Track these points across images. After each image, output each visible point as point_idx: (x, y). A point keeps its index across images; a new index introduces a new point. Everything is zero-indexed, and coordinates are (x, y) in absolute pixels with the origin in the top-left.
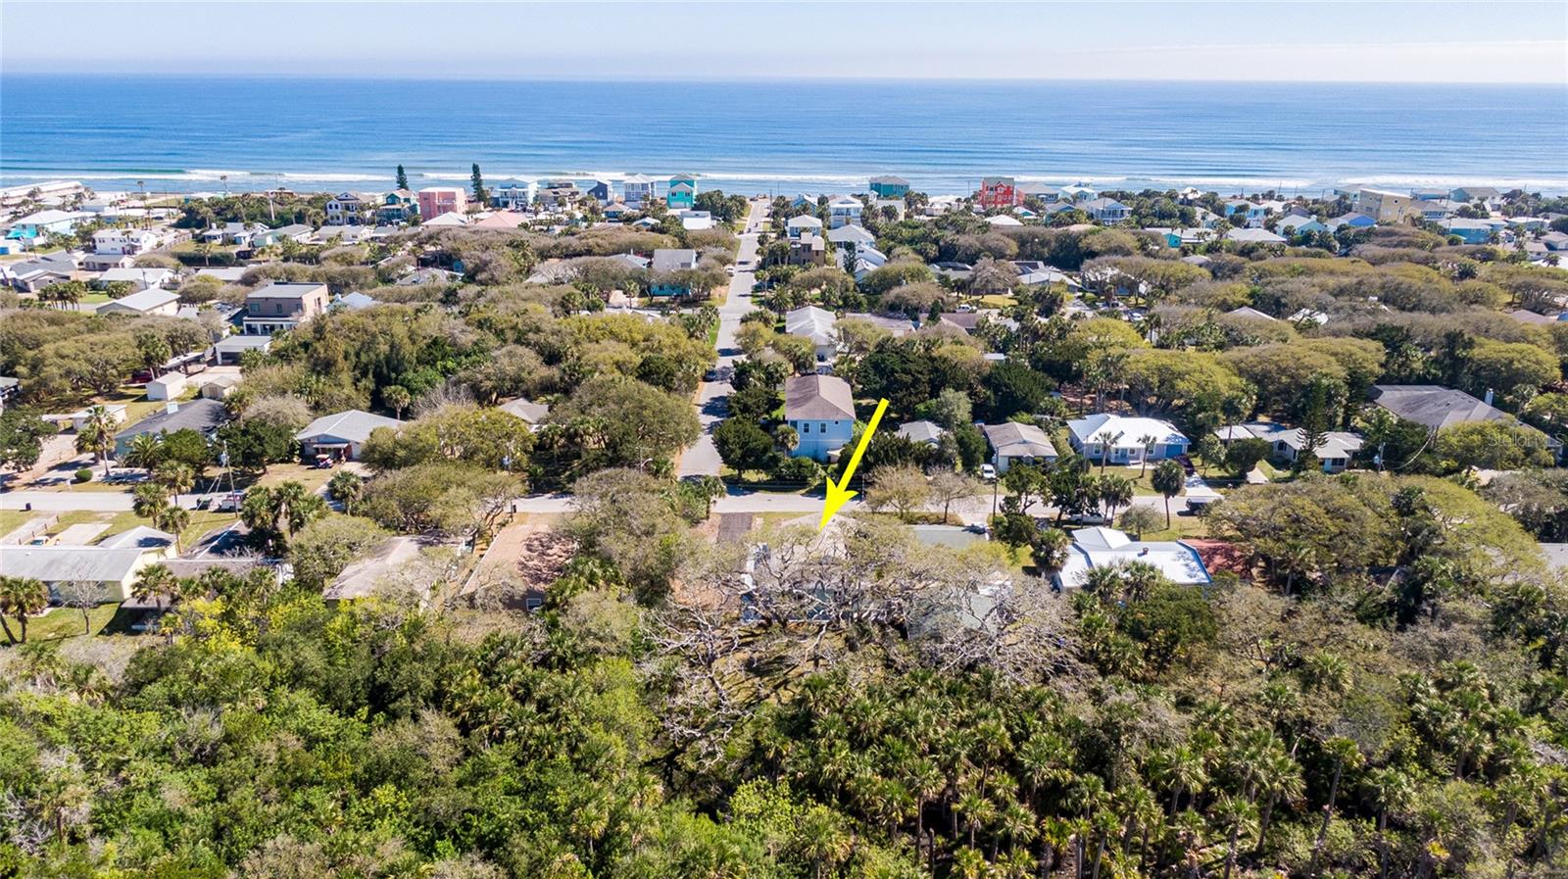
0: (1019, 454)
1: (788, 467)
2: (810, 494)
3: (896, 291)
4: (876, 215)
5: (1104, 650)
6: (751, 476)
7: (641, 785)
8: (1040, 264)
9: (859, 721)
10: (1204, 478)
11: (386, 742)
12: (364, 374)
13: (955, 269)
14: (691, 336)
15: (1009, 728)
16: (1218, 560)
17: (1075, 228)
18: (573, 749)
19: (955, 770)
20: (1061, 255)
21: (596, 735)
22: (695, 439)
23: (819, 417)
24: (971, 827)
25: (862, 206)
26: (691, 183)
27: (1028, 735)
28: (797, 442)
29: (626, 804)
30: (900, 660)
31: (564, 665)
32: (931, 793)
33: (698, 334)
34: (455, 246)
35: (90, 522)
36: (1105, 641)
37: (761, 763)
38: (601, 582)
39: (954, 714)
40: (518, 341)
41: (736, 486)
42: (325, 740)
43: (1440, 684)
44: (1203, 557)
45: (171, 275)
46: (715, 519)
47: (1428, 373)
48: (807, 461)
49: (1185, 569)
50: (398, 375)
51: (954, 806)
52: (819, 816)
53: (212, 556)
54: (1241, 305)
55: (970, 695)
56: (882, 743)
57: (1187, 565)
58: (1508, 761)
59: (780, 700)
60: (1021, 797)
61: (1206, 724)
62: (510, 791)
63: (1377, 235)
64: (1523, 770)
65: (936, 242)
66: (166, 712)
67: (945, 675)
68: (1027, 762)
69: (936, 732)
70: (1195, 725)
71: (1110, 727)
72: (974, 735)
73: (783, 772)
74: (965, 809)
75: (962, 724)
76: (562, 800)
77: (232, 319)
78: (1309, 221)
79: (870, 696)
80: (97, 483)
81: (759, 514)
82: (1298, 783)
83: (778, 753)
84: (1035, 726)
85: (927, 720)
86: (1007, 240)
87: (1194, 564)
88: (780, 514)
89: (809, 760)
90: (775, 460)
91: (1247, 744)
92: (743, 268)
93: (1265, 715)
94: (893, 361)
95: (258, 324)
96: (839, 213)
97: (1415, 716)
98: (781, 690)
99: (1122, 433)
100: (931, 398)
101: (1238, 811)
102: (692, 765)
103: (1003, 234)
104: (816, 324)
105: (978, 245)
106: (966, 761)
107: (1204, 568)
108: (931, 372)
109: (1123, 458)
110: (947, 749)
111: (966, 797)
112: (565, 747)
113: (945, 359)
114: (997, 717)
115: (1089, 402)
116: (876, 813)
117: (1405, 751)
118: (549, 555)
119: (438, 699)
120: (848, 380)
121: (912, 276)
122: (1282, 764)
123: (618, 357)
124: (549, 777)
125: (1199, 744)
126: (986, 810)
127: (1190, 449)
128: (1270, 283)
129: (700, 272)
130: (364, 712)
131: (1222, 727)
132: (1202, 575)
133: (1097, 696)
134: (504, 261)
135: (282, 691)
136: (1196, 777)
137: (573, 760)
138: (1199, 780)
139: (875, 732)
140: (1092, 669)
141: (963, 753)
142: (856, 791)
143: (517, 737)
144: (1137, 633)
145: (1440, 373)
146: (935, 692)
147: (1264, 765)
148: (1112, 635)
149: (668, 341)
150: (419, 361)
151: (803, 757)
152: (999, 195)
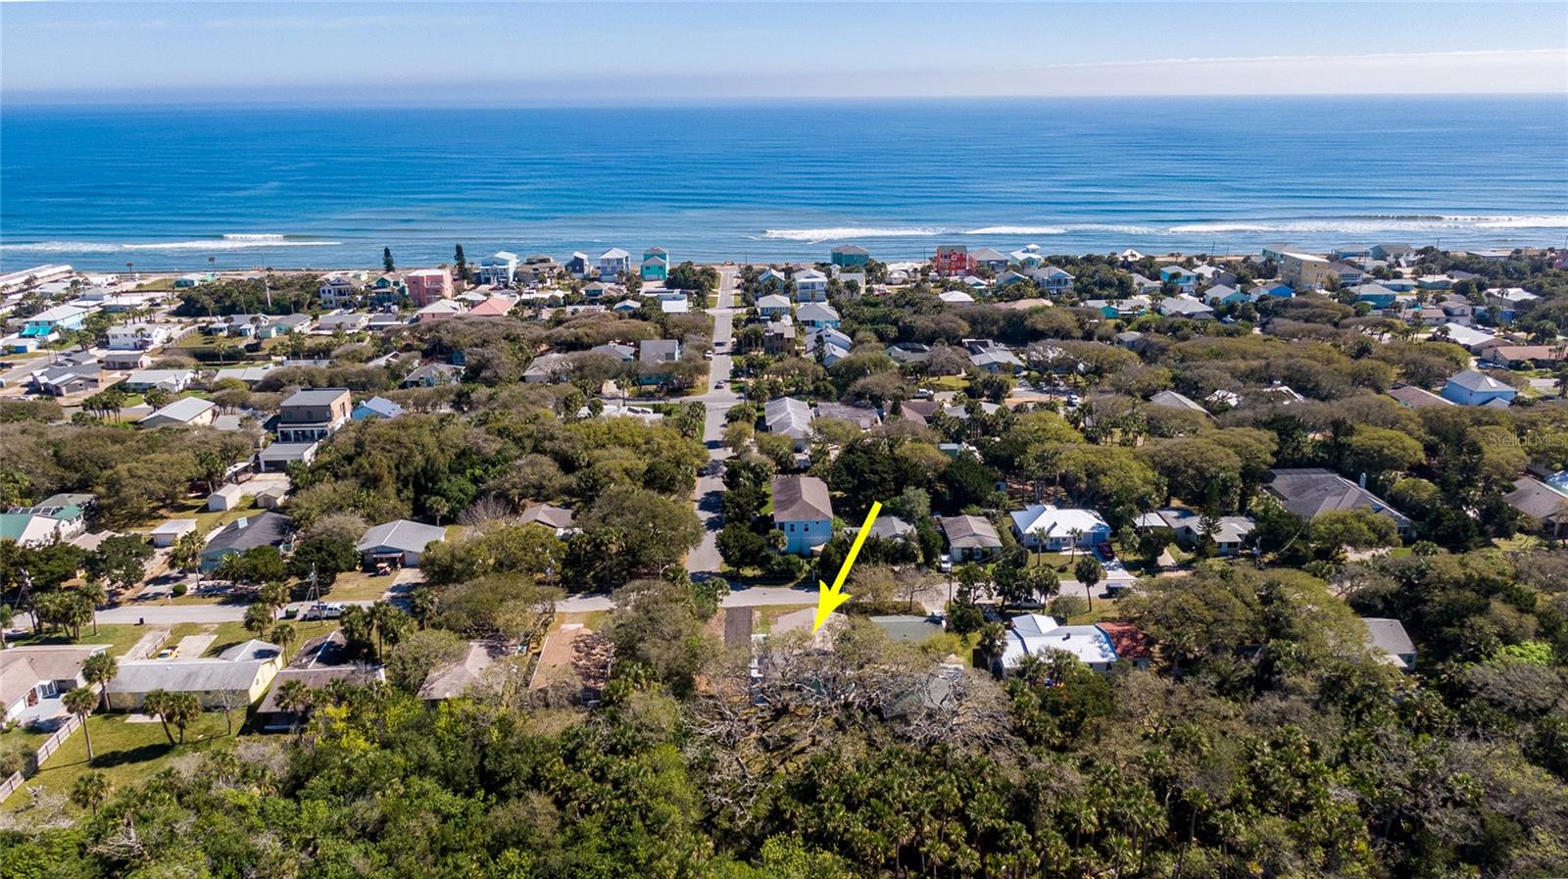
0: (971, 545)
1: (779, 564)
2: (798, 587)
3: (861, 381)
4: (839, 292)
5: (1031, 725)
6: (748, 572)
7: (698, 843)
8: (990, 342)
9: (852, 789)
10: (1122, 562)
11: (503, 816)
12: (406, 486)
13: (914, 350)
14: (685, 435)
15: (960, 789)
16: (1125, 642)
17: (1023, 305)
18: (643, 818)
19: (921, 823)
20: (1009, 331)
21: (661, 806)
22: (699, 541)
23: (802, 518)
24: (933, 863)
25: (826, 280)
26: (663, 256)
27: (974, 794)
28: (786, 541)
29: (689, 856)
30: (879, 740)
31: (627, 752)
32: (905, 840)
33: (690, 432)
34: (455, 339)
35: (198, 633)
36: (1031, 719)
37: (778, 823)
38: (644, 681)
39: (920, 780)
40: (535, 450)
41: (738, 582)
42: (454, 816)
43: (1275, 745)
44: (1113, 639)
45: (192, 375)
46: (721, 613)
47: (1317, 456)
48: (794, 558)
49: (1099, 650)
50: (434, 484)
51: (921, 849)
52: (825, 860)
53: (320, 665)
54: (1165, 388)
55: (931, 765)
56: (868, 804)
57: (1101, 647)
58: (1312, 802)
59: (789, 770)
60: (969, 841)
61: (1100, 782)
62: (602, 850)
63: (1293, 306)
64: (1322, 808)
65: (895, 323)
66: (331, 800)
67: (913, 749)
68: (972, 815)
69: (907, 795)
70: (1094, 781)
71: (1031, 787)
72: (935, 796)
73: (796, 828)
74: (929, 851)
75: (926, 788)
76: (642, 854)
77: (266, 426)
78: (1233, 291)
79: (858, 769)
80: (192, 596)
81: (757, 608)
82: (1163, 822)
83: (793, 815)
84: (979, 788)
85: (901, 786)
86: (960, 321)
87: (1106, 646)
88: (774, 607)
89: (817, 820)
90: (768, 558)
91: (1127, 796)
92: (719, 349)
93: (1144, 773)
94: (862, 460)
95: (291, 430)
96: (804, 286)
97: (1253, 769)
98: (788, 763)
99: (1055, 524)
100: (896, 495)
101: (1119, 845)
102: (726, 825)
103: (956, 315)
104: (794, 417)
105: (933, 326)
106: (929, 816)
107: (1113, 650)
108: (895, 471)
109: (1057, 545)
110: (916, 807)
111: (929, 842)
112: (637, 816)
113: (907, 460)
114: (951, 782)
115: (1030, 488)
116: (866, 856)
117: (1244, 796)
118: (593, 655)
119: (535, 782)
120: (824, 479)
121: (875, 365)
122: (1152, 810)
123: (626, 464)
124: (630, 838)
125: (1094, 798)
126: (944, 851)
127: (1112, 535)
128: (1188, 367)
129: (685, 364)
130: (481, 793)
131: (1111, 784)
132: (1112, 655)
133: (1023, 763)
134: (502, 356)
135: (414, 778)
136: (1090, 822)
137: (645, 826)
138: (1093, 824)
139: (863, 797)
140: (1022, 741)
141: (927, 810)
142: (851, 840)
143: (601, 809)
144: (1055, 711)
145: (1326, 456)
146: (906, 764)
147: (1138, 812)
148: (1036, 713)
149: (666, 443)
150: (452, 471)
151: (813, 817)
152: (951, 261)
